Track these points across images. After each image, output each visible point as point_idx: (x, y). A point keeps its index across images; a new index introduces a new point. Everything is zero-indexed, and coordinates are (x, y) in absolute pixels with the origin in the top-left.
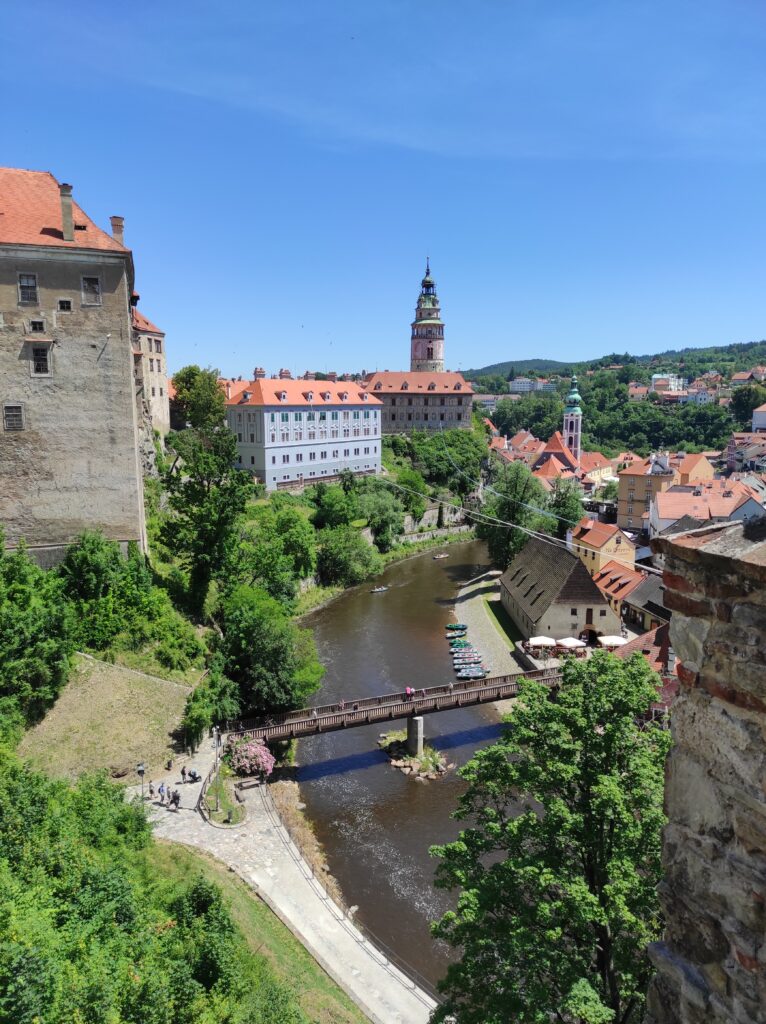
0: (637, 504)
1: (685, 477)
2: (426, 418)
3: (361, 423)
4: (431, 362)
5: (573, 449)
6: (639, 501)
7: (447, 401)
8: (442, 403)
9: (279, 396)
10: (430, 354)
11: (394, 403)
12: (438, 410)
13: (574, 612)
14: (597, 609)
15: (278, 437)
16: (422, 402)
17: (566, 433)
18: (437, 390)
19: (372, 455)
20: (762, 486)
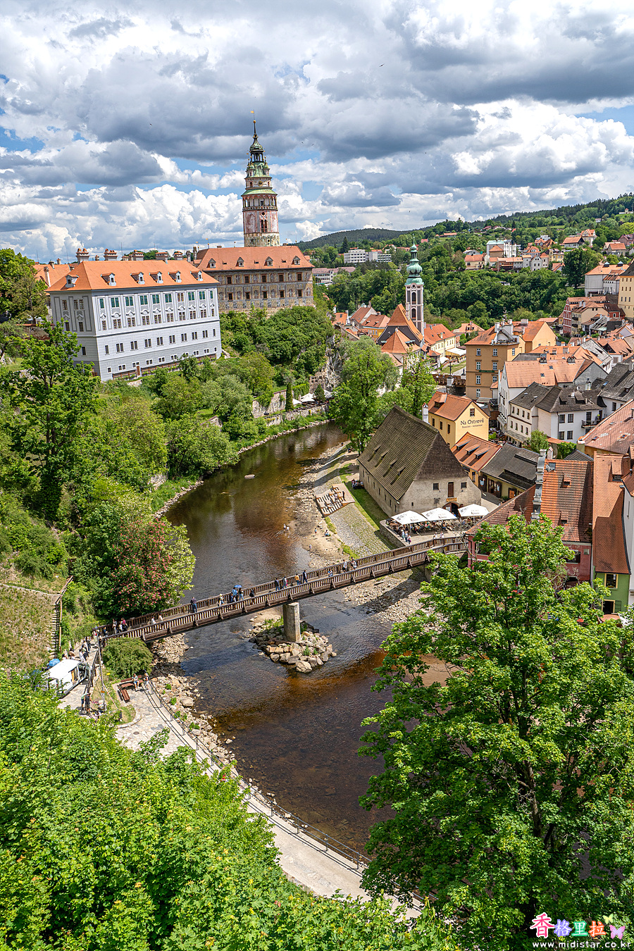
0: (484, 375)
1: (529, 343)
3: (197, 305)
4: (266, 235)
5: (417, 321)
6: (486, 372)
7: (285, 276)
8: (281, 279)
9: (106, 278)
10: (264, 226)
11: (230, 282)
12: (279, 287)
13: (436, 487)
14: (457, 483)
15: (110, 324)
16: (260, 278)
17: (409, 306)
18: (274, 266)
19: (211, 338)
20: (600, 349)
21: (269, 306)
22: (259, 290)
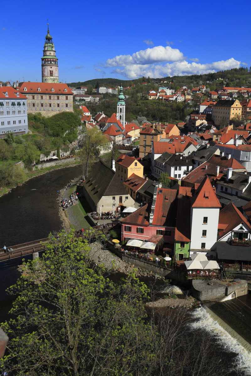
0: (147, 147)
1: (168, 134)
2: (50, 106)
3: (17, 108)
4: (52, 78)
5: (122, 121)
7: (60, 97)
8: (58, 98)
10: (51, 73)
11: (33, 98)
12: (57, 102)
13: (114, 198)
14: (124, 197)
16: (48, 97)
17: (118, 115)
19: (23, 124)
20: (199, 138)
21: (52, 110)
22: (47, 103)
